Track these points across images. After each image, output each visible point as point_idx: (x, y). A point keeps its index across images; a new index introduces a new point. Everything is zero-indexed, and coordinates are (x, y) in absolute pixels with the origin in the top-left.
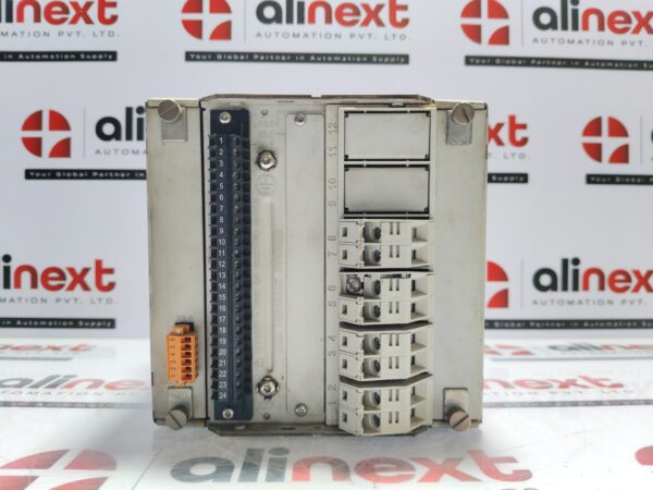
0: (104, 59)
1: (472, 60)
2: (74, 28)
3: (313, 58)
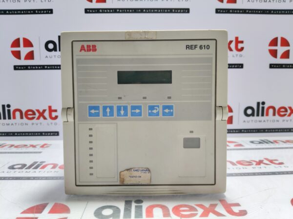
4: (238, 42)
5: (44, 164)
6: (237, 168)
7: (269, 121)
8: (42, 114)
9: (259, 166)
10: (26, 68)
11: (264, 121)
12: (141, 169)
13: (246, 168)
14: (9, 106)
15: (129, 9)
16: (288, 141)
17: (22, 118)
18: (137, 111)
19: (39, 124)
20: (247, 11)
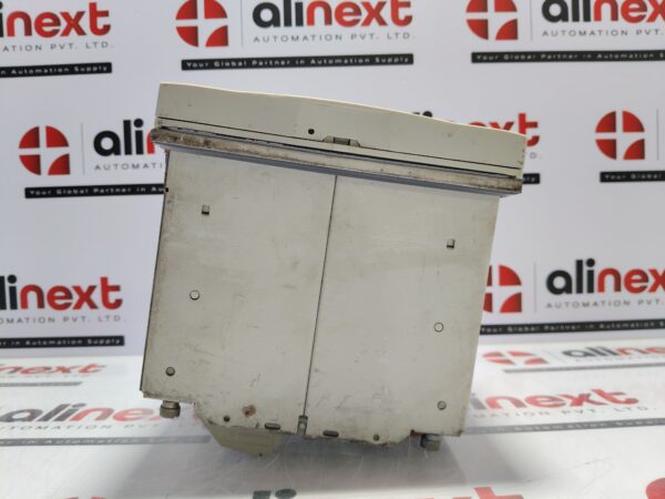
0: (98, 71)
1: (479, 57)
2: (65, 39)
3: (313, 62)
4: (525, 124)
5: (81, 410)
6: (525, 414)
7: (607, 303)
8: (86, 297)
9: (579, 408)
10: (51, 192)
11: (596, 304)
13: (547, 413)
14: (12, 279)
15: (280, 59)
16: (652, 350)
17: (41, 305)
19: (80, 320)
20: (543, 56)
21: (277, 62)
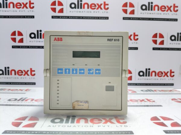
0: (31, 18)
1: (125, 18)
2: (23, 9)
3: (84, 18)
4: (135, 35)
5: (27, 99)
6: (129, 103)
7: (153, 79)
8: (26, 73)
10: (19, 47)
11: (150, 79)
12: (84, 101)
13: (134, 103)
14: (8, 68)
16: (162, 91)
17: (15, 74)
18: (82, 71)
19: (25, 78)
20: (140, 19)
21: (75, 18)
